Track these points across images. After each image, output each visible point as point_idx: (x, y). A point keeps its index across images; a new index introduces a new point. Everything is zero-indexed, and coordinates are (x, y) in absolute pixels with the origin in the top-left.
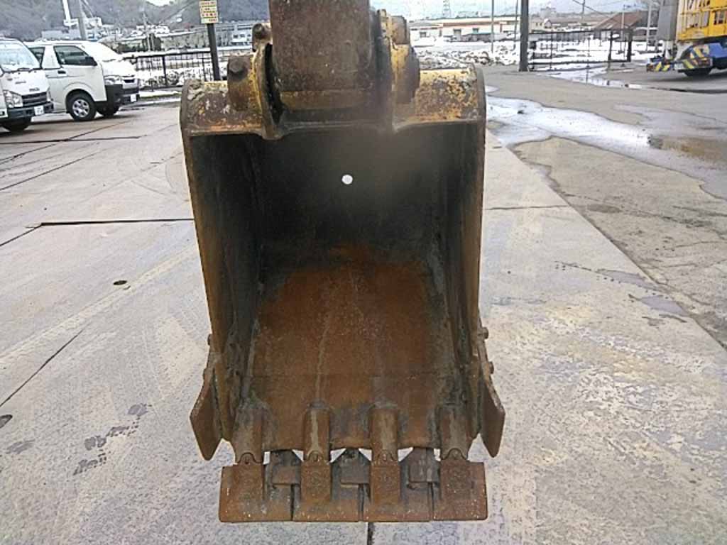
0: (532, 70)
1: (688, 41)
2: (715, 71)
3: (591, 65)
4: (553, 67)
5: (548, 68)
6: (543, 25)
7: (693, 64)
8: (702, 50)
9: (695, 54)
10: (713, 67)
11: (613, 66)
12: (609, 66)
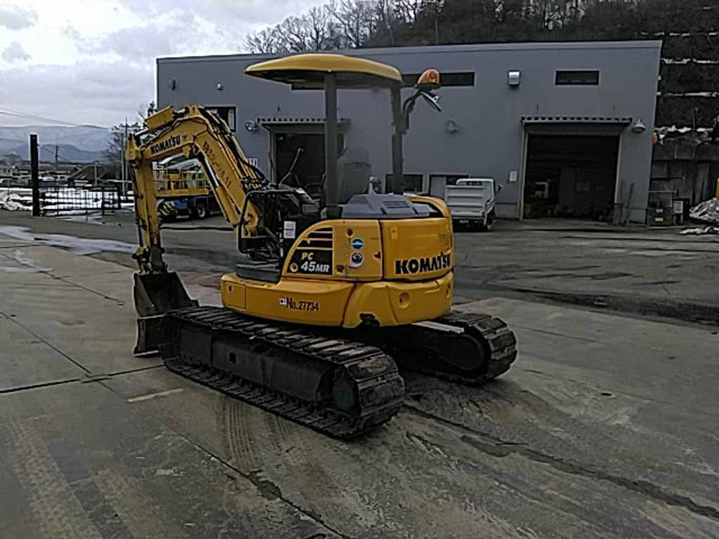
0: (43, 215)
1: (161, 198)
2: (179, 217)
3: (89, 211)
4: (60, 213)
5: (56, 213)
6: (12, 172)
7: (166, 212)
8: (170, 204)
9: (166, 206)
10: (178, 215)
11: (106, 212)
12: (103, 212)
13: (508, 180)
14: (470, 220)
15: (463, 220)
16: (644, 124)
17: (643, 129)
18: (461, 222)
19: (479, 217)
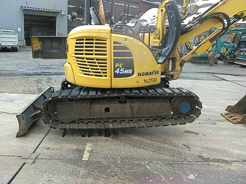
13: (18, 31)
14: (12, 47)
15: (9, 47)
16: (65, 13)
17: (65, 15)
18: (8, 48)
19: (16, 46)
